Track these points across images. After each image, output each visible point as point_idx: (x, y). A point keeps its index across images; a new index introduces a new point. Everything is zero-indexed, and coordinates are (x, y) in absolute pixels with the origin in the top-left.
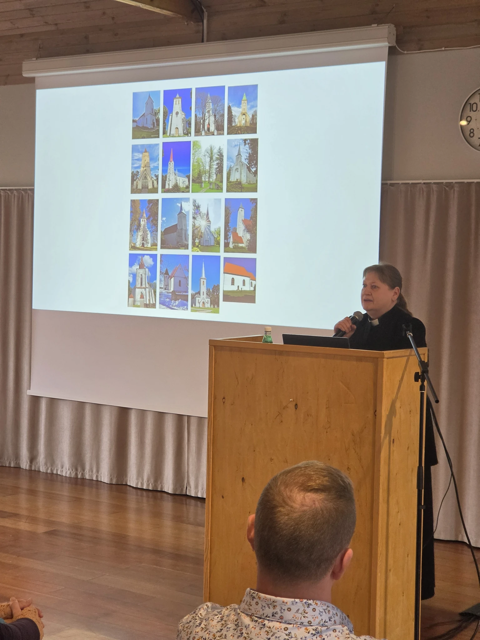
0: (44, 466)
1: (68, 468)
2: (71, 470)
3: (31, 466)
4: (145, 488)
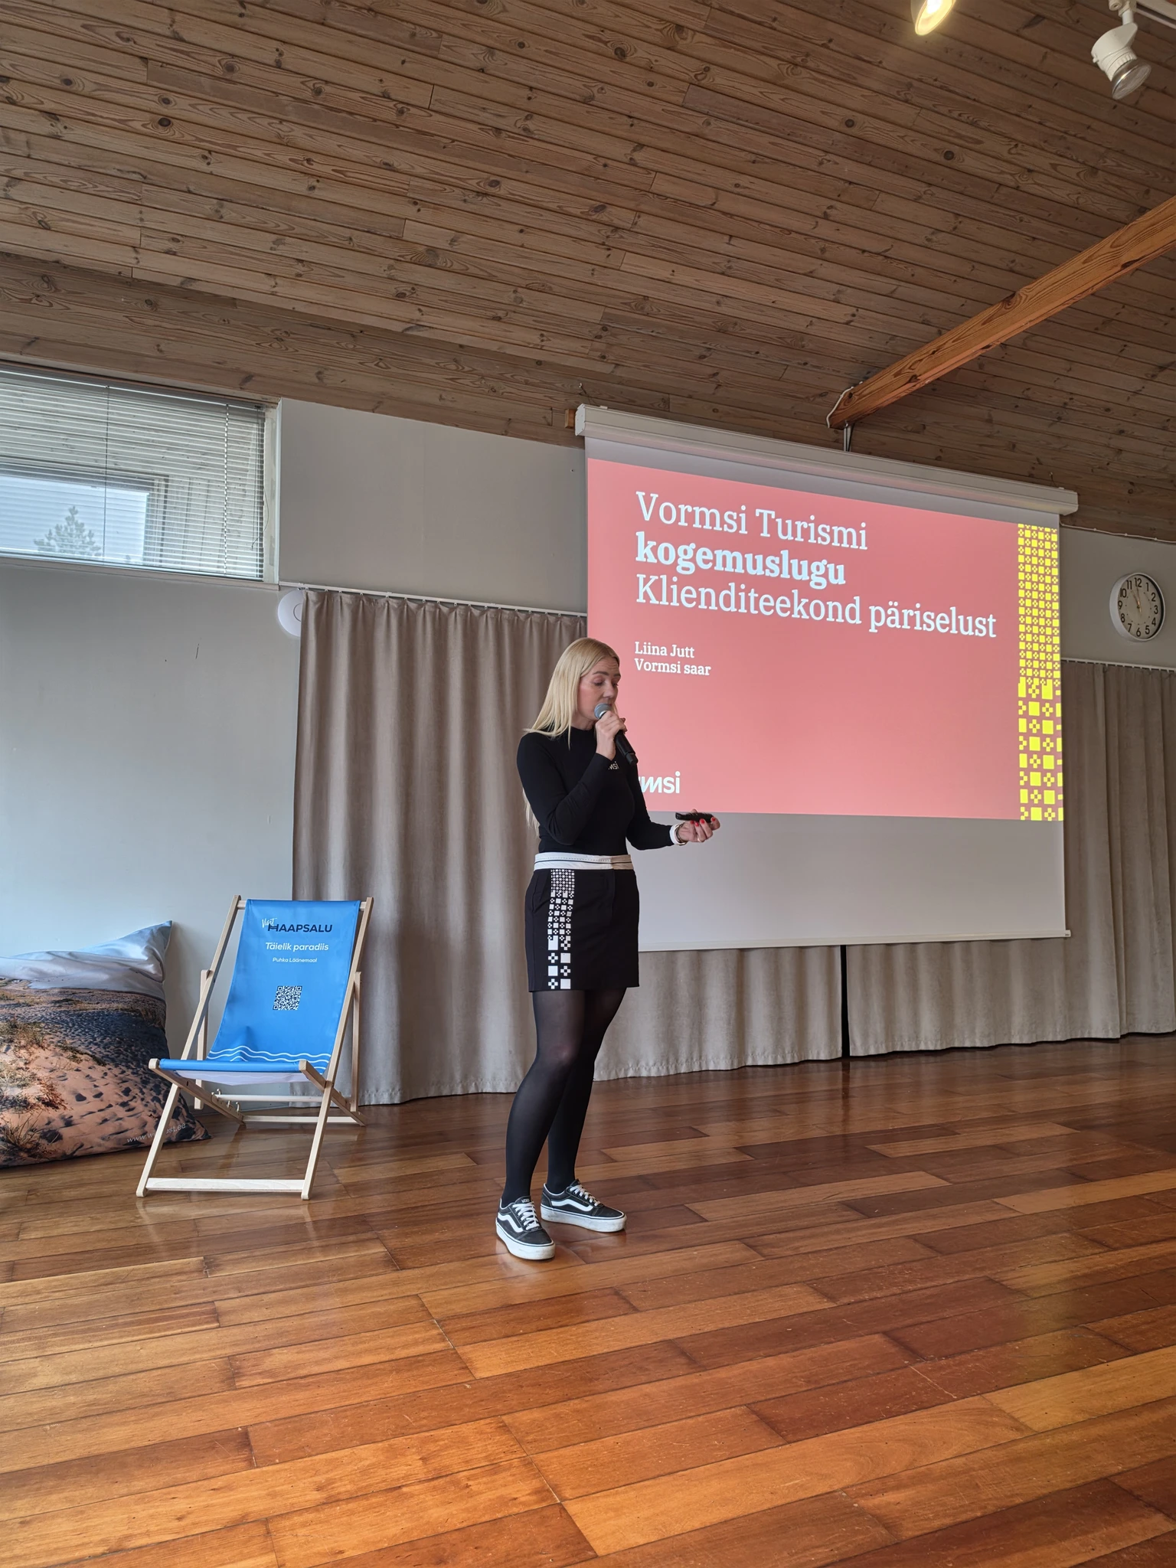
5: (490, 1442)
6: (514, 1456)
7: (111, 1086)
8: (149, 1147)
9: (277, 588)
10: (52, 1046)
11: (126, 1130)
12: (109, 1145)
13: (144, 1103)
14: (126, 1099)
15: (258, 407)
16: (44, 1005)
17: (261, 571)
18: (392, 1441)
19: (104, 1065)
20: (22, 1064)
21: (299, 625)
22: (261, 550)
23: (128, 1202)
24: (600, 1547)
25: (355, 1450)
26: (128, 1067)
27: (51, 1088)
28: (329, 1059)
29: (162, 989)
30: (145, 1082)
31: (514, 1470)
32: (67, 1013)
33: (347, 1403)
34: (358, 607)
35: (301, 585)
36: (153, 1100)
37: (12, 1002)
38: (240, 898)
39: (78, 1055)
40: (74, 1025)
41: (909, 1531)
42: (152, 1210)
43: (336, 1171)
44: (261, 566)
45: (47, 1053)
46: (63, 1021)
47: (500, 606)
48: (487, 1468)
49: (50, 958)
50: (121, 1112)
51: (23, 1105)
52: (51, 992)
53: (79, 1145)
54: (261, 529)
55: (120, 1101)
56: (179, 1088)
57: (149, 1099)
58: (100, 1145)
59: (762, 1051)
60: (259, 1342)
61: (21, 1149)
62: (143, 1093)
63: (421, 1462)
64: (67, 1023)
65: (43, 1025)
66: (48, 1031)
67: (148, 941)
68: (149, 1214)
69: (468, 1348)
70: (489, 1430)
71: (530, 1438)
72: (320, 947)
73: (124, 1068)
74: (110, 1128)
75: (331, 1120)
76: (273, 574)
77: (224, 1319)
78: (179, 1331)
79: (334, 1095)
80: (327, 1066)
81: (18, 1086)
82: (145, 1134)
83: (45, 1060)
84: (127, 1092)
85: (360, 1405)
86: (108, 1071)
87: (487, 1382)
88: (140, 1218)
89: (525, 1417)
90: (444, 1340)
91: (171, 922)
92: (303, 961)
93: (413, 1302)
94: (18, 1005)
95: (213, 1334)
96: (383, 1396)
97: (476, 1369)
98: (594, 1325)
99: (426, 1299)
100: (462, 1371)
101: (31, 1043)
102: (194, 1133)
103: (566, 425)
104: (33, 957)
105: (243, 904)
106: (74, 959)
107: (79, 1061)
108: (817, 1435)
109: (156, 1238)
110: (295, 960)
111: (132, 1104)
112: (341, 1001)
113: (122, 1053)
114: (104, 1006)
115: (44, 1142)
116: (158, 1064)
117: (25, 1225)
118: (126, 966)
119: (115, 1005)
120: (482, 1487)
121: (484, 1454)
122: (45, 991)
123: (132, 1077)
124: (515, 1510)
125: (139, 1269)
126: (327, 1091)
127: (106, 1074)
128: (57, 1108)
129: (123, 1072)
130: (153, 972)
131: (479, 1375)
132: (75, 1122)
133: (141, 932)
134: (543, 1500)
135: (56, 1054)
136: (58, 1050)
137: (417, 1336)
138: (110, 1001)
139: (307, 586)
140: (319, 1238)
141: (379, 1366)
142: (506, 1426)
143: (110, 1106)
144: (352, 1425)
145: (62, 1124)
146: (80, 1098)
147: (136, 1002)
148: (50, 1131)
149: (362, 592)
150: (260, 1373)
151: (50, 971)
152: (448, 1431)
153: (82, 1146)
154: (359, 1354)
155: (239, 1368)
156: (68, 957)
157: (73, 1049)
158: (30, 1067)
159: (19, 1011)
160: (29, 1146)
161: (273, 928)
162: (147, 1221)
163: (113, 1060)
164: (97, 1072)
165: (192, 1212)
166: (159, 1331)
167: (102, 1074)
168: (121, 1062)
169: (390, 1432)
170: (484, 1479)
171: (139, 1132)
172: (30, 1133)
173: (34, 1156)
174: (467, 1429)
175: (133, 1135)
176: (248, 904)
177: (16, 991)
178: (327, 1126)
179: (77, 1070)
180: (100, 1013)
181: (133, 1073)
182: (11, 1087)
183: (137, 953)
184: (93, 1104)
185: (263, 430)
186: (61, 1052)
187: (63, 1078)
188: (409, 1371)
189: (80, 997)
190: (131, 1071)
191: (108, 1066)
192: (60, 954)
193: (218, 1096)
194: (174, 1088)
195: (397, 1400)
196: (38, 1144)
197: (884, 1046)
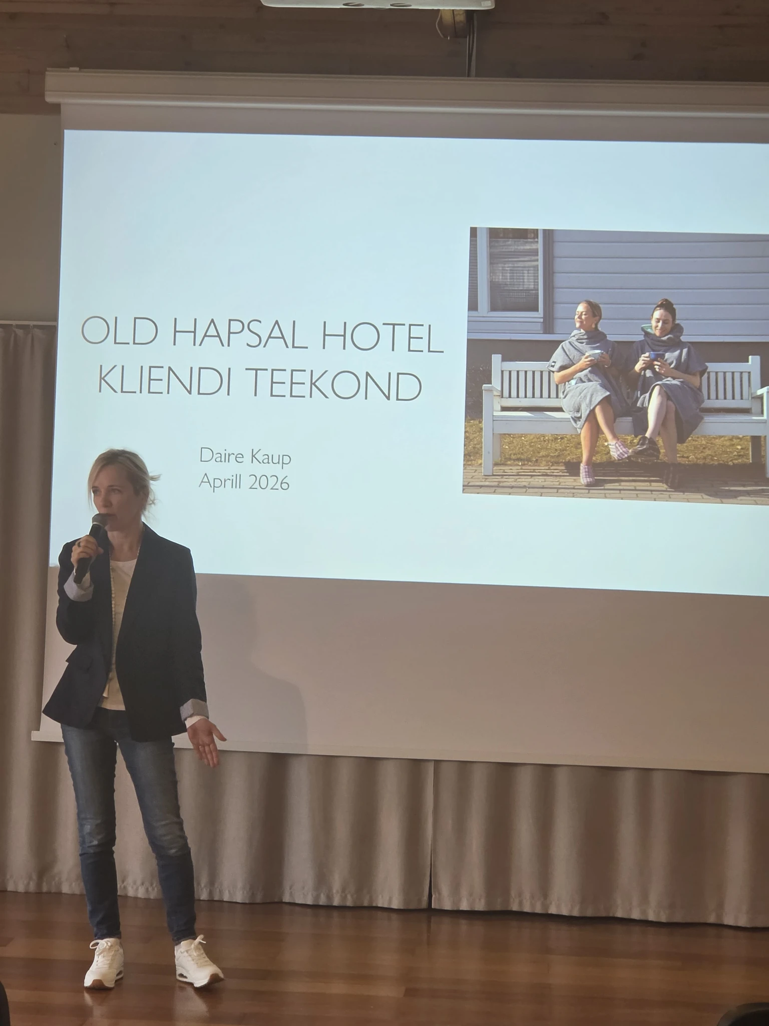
1: (139, 882)
3: (39, 884)
197: (483, 901)
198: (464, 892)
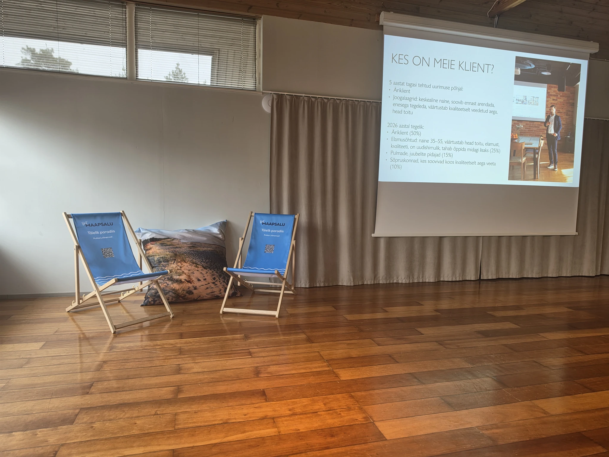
0: (385, 279)
1: (403, 278)
2: (406, 279)
3: (374, 282)
4: (458, 280)
5: (347, 401)
6: (356, 406)
7: (209, 277)
8: (223, 298)
9: (262, 93)
10: (189, 262)
11: (214, 292)
12: (209, 296)
13: (220, 283)
14: (214, 281)
15: (254, 19)
16: (186, 248)
17: (256, 87)
18: (313, 398)
19: (206, 269)
20: (179, 268)
21: (270, 108)
22: (256, 78)
23: (217, 315)
24: (388, 437)
25: (301, 399)
26: (214, 270)
27: (189, 276)
28: (285, 271)
29: (224, 244)
30: (220, 276)
31: (356, 410)
32: (193, 251)
33: (297, 384)
34: (293, 100)
35: (270, 92)
36: (223, 282)
37: (175, 246)
38: (252, 212)
39: (198, 265)
40: (196, 255)
41: (501, 442)
42: (225, 318)
43: (287, 309)
44: (256, 85)
45: (187, 264)
46: (192, 254)
47: (348, 99)
48: (346, 409)
49: (186, 231)
50: (213, 286)
51: (179, 282)
52: (188, 243)
53: (199, 296)
54: (256, 70)
55: (212, 282)
56: (233, 278)
57: (222, 281)
58: (206, 296)
59: (447, 275)
60: (265, 363)
61: (180, 296)
62: (220, 280)
63: (323, 405)
64: (194, 254)
65: (185, 255)
66: (187, 257)
67: (219, 227)
68: (224, 320)
69: (338, 370)
70: (346, 397)
71: (361, 401)
72: (280, 231)
73: (213, 271)
74: (209, 291)
75: (285, 292)
76: (261, 87)
77: (253, 355)
78: (238, 358)
79: (286, 283)
80: (284, 273)
81: (178, 275)
82: (221, 293)
83: (186, 267)
84: (214, 279)
85: (301, 385)
86: (207, 271)
87: (345, 382)
88: (221, 321)
89: (359, 394)
90: (329, 367)
91: (227, 220)
92: (275, 236)
93: (317, 354)
94: (177, 247)
95: (250, 359)
96: (309, 383)
97: (341, 377)
98: (382, 366)
99: (322, 353)
100: (336, 377)
101: (182, 261)
102: (237, 294)
103: (376, 21)
104: (181, 231)
105: (253, 214)
106: (195, 232)
107: (198, 268)
108: (467, 409)
109: (226, 328)
110: (272, 236)
111: (216, 283)
112: (288, 251)
113: (212, 265)
114: (205, 249)
115: (187, 294)
116: (226, 269)
117: (183, 321)
118: (212, 235)
119: (209, 249)
120: (345, 415)
121: (345, 404)
122: (185, 243)
123: (216, 274)
124: (357, 423)
125: (223, 337)
126: (284, 282)
127: (207, 272)
128: (191, 283)
129: (213, 272)
130: (221, 238)
131: (342, 379)
132: (197, 288)
133: (217, 223)
134: (367, 421)
135: (190, 265)
136: (191, 263)
137: (319, 365)
138: (207, 247)
139: (273, 92)
140: (282, 331)
141: (307, 373)
142: (352, 396)
143: (209, 283)
144: (299, 392)
145: (193, 288)
146: (199, 280)
147: (216, 248)
148: (189, 291)
149: (294, 94)
150: (267, 373)
151: (187, 236)
152: (332, 396)
153: (200, 296)
154: (300, 369)
155: (260, 371)
156: (192, 231)
157: (196, 263)
158: (182, 269)
159: (177, 249)
160: (182, 296)
161: (264, 224)
162: (223, 322)
163: (209, 268)
164: (204, 272)
165: (239, 320)
166: (232, 357)
167: (206, 272)
168: (212, 268)
169: (312, 395)
170: (346, 412)
171: (219, 293)
172: (183, 291)
173: (184, 299)
174: (339, 396)
175: (217, 293)
176: (255, 215)
177: (176, 243)
178: (284, 294)
179: (198, 271)
180: (204, 251)
181: (216, 272)
182: (176, 275)
183: (215, 230)
184: (203, 283)
185: (256, 29)
186: (192, 264)
187: (193, 273)
188: (317, 376)
189: (197, 245)
190: (215, 272)
191: (208, 270)
192: (190, 230)
193: (246, 282)
194: (232, 278)
195: (314, 385)
196: (185, 295)
197: (495, 276)
198: (490, 273)
